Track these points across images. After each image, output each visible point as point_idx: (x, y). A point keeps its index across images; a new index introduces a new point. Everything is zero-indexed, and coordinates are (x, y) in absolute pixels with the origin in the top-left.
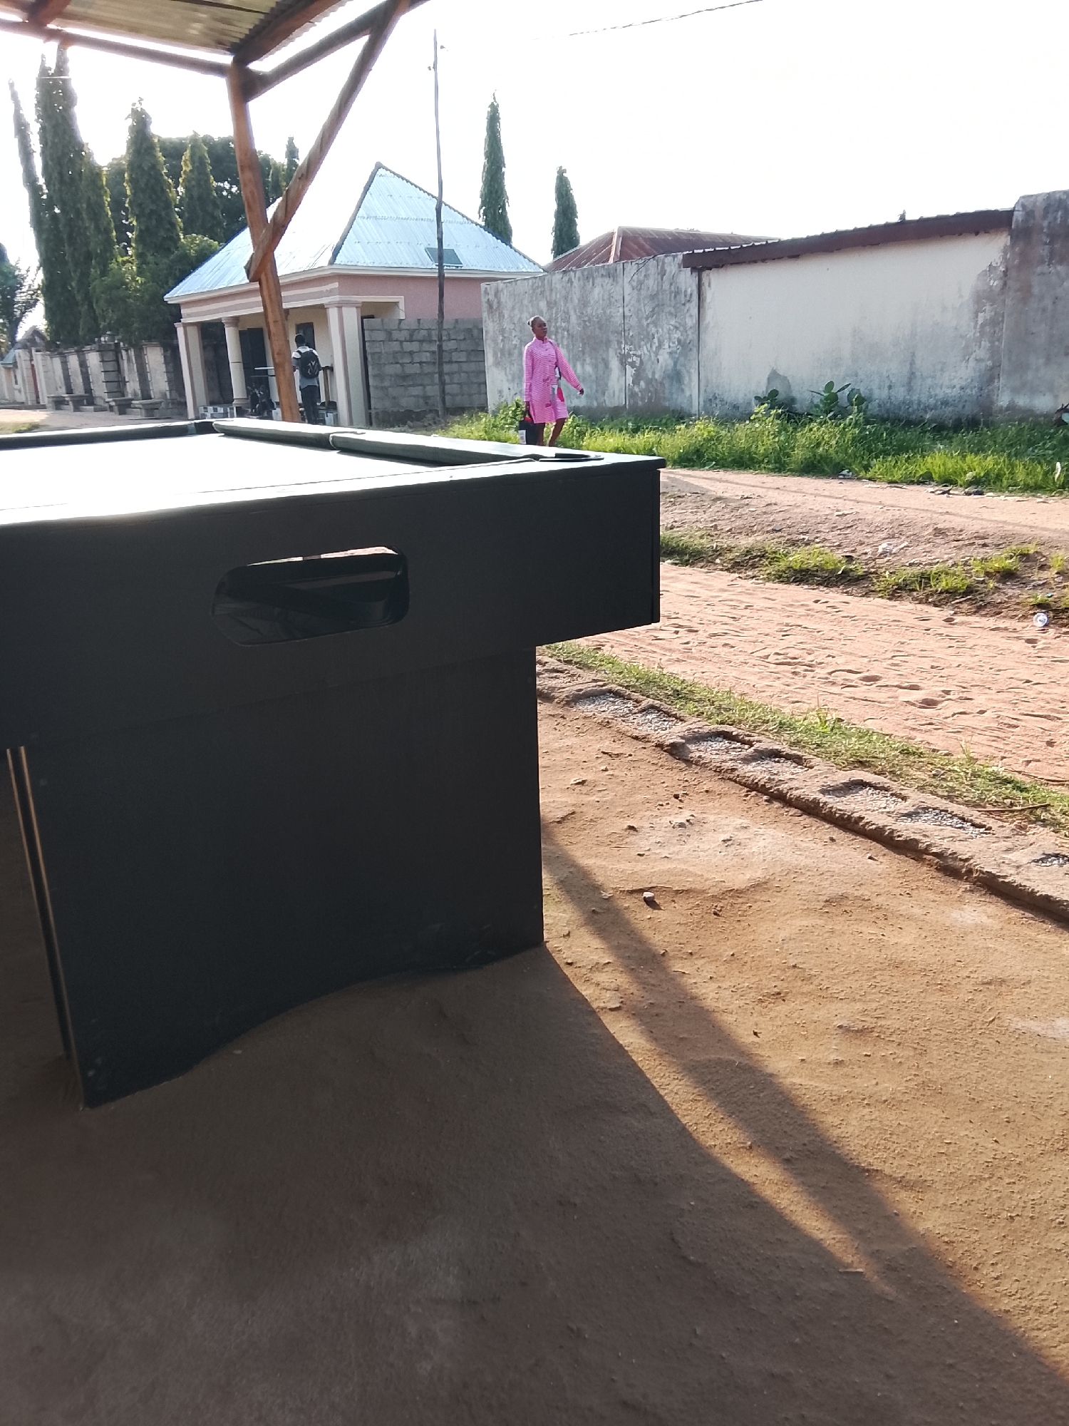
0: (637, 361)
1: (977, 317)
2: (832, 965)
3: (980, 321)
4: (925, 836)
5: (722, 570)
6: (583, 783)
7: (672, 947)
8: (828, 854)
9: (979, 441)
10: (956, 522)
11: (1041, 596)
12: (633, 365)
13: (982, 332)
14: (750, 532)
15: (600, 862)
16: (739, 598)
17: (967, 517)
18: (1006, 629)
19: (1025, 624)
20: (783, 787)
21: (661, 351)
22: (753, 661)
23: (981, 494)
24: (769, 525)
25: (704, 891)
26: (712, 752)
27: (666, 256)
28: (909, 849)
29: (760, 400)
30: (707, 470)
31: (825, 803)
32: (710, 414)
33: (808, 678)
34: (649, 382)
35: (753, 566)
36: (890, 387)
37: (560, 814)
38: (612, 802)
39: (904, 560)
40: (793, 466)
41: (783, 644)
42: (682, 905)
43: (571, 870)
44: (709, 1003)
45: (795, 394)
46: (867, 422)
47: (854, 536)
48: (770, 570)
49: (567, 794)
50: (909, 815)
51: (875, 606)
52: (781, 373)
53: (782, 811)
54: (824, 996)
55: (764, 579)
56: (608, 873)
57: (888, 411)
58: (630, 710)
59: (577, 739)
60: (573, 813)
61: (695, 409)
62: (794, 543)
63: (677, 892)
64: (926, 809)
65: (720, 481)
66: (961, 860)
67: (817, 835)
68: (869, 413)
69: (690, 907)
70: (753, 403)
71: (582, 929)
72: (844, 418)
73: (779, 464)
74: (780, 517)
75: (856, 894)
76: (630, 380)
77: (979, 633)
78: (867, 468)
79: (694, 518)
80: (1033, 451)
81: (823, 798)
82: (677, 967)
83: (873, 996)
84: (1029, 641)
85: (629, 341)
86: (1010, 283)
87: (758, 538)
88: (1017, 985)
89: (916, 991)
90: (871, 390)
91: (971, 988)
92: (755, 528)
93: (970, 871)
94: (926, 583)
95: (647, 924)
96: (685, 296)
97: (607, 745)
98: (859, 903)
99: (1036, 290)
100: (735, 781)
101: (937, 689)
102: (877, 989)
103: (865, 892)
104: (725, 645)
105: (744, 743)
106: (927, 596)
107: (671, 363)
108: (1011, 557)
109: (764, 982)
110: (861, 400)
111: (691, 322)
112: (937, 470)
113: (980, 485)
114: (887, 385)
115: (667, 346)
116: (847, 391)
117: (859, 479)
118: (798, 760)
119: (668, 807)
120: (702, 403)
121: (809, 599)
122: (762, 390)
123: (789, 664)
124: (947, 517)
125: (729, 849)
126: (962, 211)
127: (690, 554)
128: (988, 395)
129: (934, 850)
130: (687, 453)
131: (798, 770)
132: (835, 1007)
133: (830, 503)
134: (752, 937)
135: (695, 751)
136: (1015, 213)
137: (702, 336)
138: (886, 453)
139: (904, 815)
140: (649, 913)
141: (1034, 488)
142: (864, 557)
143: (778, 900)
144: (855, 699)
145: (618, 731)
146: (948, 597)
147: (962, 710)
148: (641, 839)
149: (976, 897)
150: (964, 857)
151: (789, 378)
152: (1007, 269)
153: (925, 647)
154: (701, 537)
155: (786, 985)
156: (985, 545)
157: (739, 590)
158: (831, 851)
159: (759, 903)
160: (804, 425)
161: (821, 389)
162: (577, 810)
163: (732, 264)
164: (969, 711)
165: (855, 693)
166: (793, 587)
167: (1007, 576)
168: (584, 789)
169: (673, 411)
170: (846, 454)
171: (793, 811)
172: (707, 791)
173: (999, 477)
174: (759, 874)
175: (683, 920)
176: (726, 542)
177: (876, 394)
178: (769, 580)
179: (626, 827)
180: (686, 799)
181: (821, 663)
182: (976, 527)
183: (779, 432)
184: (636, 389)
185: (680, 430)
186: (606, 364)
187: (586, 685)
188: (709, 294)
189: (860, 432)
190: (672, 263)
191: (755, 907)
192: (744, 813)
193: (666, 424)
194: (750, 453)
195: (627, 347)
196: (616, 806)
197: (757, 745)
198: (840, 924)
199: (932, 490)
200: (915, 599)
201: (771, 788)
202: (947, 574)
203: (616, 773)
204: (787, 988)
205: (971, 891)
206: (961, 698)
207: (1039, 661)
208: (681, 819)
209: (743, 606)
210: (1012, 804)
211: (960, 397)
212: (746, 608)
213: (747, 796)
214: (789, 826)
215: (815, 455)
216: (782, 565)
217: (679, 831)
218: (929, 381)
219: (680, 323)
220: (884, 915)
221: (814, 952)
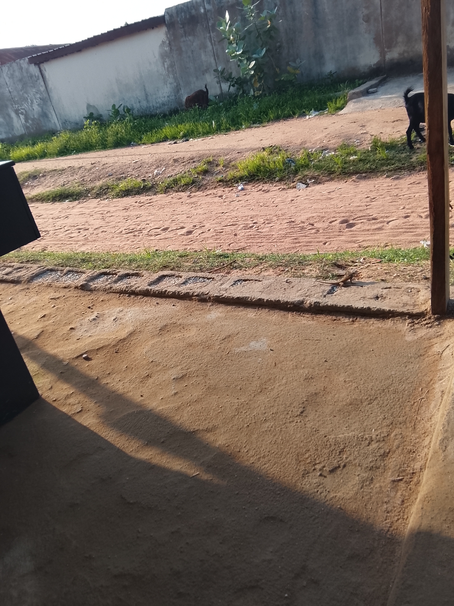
0: (24, 111)
1: (164, 64)
2: (166, 355)
3: (166, 67)
4: (191, 290)
5: (92, 199)
6: (44, 316)
7: (100, 374)
8: (157, 310)
9: (181, 118)
10: (181, 155)
11: (219, 177)
12: (22, 114)
13: (168, 71)
14: (99, 179)
15: (59, 349)
16: (103, 209)
17: (185, 152)
18: (211, 194)
19: (217, 190)
20: (133, 288)
21: (33, 105)
22: (116, 236)
23: (188, 140)
24: (107, 174)
25: (109, 345)
26: (100, 283)
27: (20, 60)
28: (186, 297)
29: (87, 118)
30: (73, 155)
31: (151, 290)
32: (65, 129)
33: (140, 236)
34: (33, 120)
35: (106, 194)
36: (139, 102)
37: (36, 334)
38: (60, 320)
39: (165, 176)
40: (110, 145)
41: (127, 224)
42: (101, 354)
43: (47, 358)
44: (121, 391)
45: (101, 113)
46: (135, 119)
47: (143, 170)
48: (113, 193)
49: (38, 324)
50: (184, 283)
51: (160, 198)
52: (92, 104)
53: (136, 298)
54: (166, 368)
55: (111, 198)
56: (65, 353)
57: (142, 112)
58: (59, 276)
59: (37, 297)
60: (43, 331)
61: (59, 128)
62: (119, 179)
63: (98, 349)
64: (189, 279)
65: (80, 158)
66: (206, 294)
67: (151, 304)
68: (134, 115)
69: (104, 353)
70: (84, 120)
71: (58, 383)
72: (124, 119)
73: (104, 146)
74: (110, 169)
75: (171, 322)
76: (23, 121)
77: (201, 198)
78: (141, 139)
79: (73, 178)
80: (202, 118)
81: (150, 288)
82: (104, 381)
83: (184, 361)
84: (220, 197)
85: (16, 103)
86: (173, 48)
87: (104, 181)
88: (235, 335)
89: (200, 352)
90: (132, 105)
91: (218, 343)
92: (101, 176)
93: (210, 298)
94: (177, 183)
95: (87, 369)
96: (36, 77)
97: (53, 295)
98: (172, 325)
99: (183, 49)
100: (113, 292)
101: (191, 226)
102: (185, 358)
103: (174, 320)
104: (102, 232)
105: (113, 274)
106: (178, 189)
107: (40, 109)
108: (205, 164)
109: (141, 373)
110: (129, 110)
111: (42, 89)
112: (168, 134)
113: (186, 137)
114: (138, 101)
115: (35, 102)
116: (122, 107)
117: (139, 145)
118: (137, 275)
119: (87, 313)
120: (61, 125)
121: (133, 202)
122: (86, 114)
123: (131, 232)
124: (177, 153)
125: (117, 322)
126: (144, 19)
127: (76, 195)
128: (179, 98)
129: (195, 294)
130: (60, 150)
131: (138, 279)
132: (170, 372)
133: (129, 158)
134: (133, 356)
135: (93, 285)
136: (166, 16)
137: (50, 94)
138: (146, 131)
139: (182, 284)
140: (87, 363)
141: (207, 133)
142: (149, 178)
143: (141, 336)
144: (161, 239)
145: (55, 287)
146: (186, 187)
147: (202, 232)
148: (77, 332)
149: (214, 307)
150: (206, 293)
151: (96, 106)
152: (169, 41)
153: (182, 210)
154: (78, 186)
155: (150, 371)
156: (194, 162)
157: (102, 205)
158: (159, 308)
159: (134, 341)
160: (108, 126)
161: (111, 108)
162: (45, 329)
163: (52, 59)
164: (204, 231)
165: (160, 237)
166: (125, 199)
167: (205, 172)
168: (45, 319)
169: (49, 131)
170: (130, 135)
171: (139, 297)
172: (102, 301)
173: (193, 132)
174: (131, 329)
175: (103, 361)
176: (90, 186)
177: (135, 105)
178: (114, 198)
179: (69, 329)
180: (94, 307)
181: (144, 228)
182: (188, 155)
183: (99, 132)
184: (28, 125)
185: (54, 139)
186: (9, 116)
187: (35, 271)
188: (47, 74)
189: (133, 124)
190: (24, 62)
191: (132, 343)
192: (120, 305)
193: (47, 138)
194: (89, 143)
195: (16, 106)
196: (63, 321)
197: (119, 274)
198: (167, 337)
199: (169, 143)
200: (174, 191)
201: (128, 290)
202: (183, 177)
203: (59, 306)
204: (151, 372)
205: (212, 305)
206: (200, 227)
207: (225, 204)
208: (93, 317)
209: (105, 212)
210: (223, 264)
211: (169, 101)
212: (107, 213)
213: (119, 297)
214: (139, 304)
215: (117, 138)
216: (117, 190)
217: (93, 322)
218: (154, 97)
219: (38, 90)
220: (183, 327)
221: (159, 353)
